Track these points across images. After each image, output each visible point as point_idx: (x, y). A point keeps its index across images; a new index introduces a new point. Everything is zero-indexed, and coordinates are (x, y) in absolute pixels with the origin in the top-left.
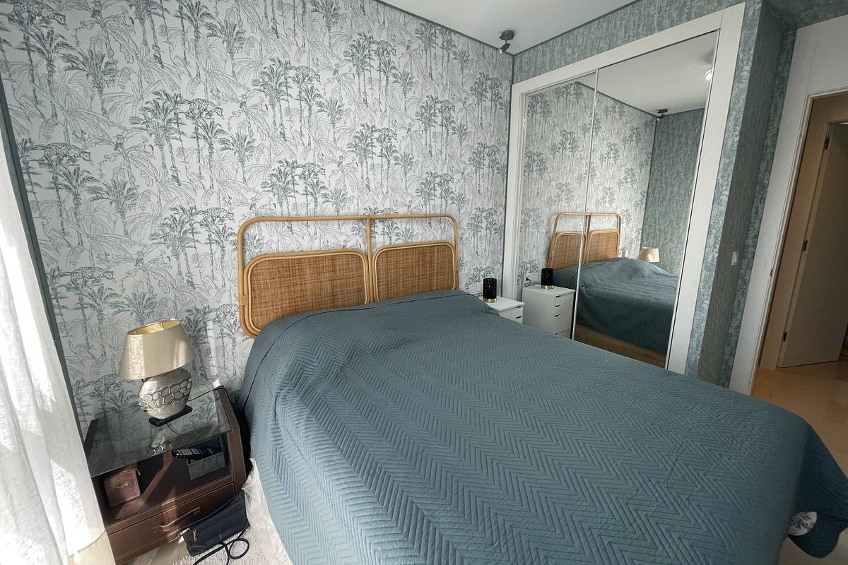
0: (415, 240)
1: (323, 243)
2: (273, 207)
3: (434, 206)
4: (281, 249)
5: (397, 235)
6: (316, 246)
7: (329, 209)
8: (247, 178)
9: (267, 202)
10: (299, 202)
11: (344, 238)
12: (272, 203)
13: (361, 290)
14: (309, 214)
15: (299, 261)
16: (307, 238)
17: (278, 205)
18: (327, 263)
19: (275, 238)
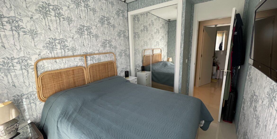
0: (101, 61)
1: (69, 65)
2: (48, 54)
3: (107, 50)
4: (53, 69)
5: (95, 60)
6: (66, 66)
7: (70, 53)
8: (36, 45)
9: (45, 53)
10: (58, 52)
11: (76, 63)
12: (47, 53)
13: (84, 80)
14: (62, 56)
15: (60, 73)
16: (63, 64)
17: (50, 54)
18: (71, 72)
19: (50, 65)
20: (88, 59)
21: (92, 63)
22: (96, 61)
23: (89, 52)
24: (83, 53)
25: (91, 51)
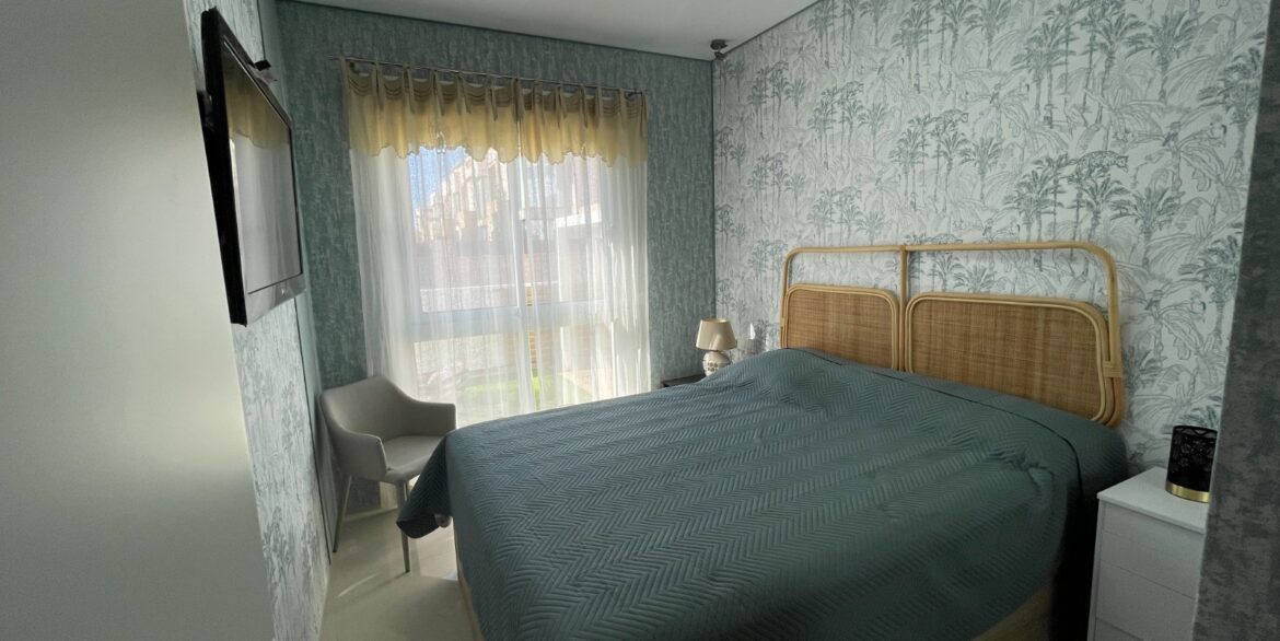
5: (958, 277)
7: (862, 237)
20: (922, 266)
21: (939, 288)
22: (960, 285)
23: (931, 234)
24: (908, 237)
25: (943, 229)
